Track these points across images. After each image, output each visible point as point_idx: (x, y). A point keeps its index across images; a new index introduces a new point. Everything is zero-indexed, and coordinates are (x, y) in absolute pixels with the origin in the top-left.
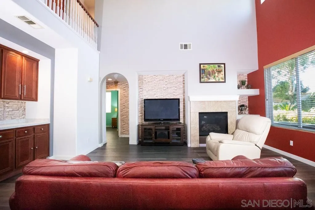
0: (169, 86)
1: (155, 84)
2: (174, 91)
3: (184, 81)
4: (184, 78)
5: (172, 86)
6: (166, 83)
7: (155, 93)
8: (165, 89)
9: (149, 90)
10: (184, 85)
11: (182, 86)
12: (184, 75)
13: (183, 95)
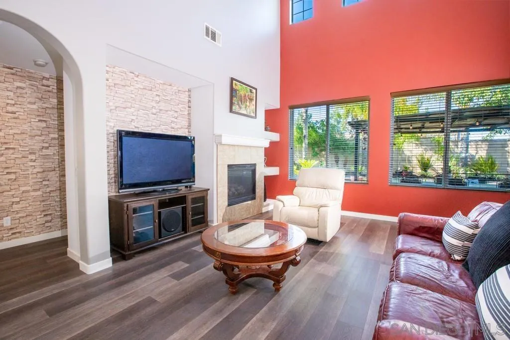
0: (163, 106)
1: (133, 96)
2: (173, 119)
3: (189, 101)
4: (189, 96)
5: (170, 109)
6: (157, 98)
7: (134, 118)
8: (154, 111)
9: (116, 107)
10: (190, 110)
11: (186, 113)
12: (189, 91)
13: (187, 130)
